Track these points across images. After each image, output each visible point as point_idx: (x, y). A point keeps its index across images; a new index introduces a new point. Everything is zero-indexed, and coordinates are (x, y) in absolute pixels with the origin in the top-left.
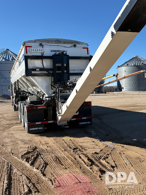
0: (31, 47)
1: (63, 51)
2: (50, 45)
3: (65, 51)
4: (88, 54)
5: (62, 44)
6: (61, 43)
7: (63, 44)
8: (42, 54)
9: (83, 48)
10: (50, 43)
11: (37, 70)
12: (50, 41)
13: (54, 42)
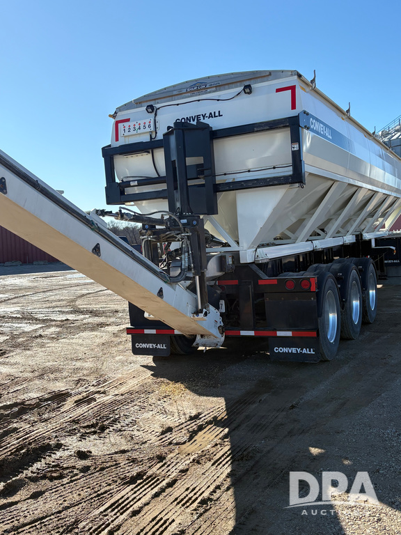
0: (128, 120)
1: (211, 113)
2: (178, 105)
3: (217, 114)
4: (294, 107)
5: (210, 92)
6: (208, 90)
7: (214, 91)
8: (151, 136)
9: (278, 90)
10: (176, 97)
11: (132, 184)
12: (175, 93)
13: (187, 92)
